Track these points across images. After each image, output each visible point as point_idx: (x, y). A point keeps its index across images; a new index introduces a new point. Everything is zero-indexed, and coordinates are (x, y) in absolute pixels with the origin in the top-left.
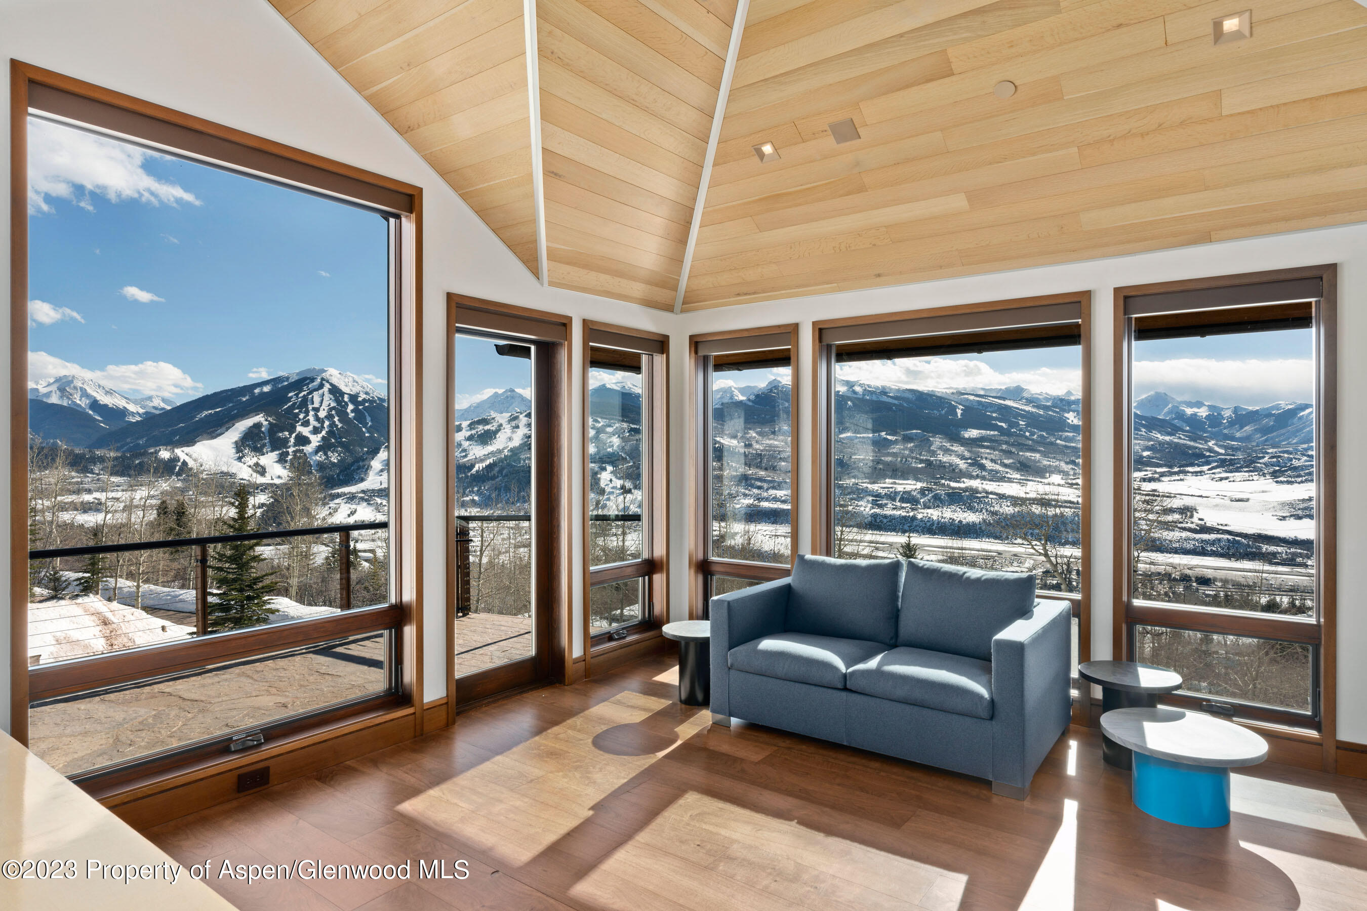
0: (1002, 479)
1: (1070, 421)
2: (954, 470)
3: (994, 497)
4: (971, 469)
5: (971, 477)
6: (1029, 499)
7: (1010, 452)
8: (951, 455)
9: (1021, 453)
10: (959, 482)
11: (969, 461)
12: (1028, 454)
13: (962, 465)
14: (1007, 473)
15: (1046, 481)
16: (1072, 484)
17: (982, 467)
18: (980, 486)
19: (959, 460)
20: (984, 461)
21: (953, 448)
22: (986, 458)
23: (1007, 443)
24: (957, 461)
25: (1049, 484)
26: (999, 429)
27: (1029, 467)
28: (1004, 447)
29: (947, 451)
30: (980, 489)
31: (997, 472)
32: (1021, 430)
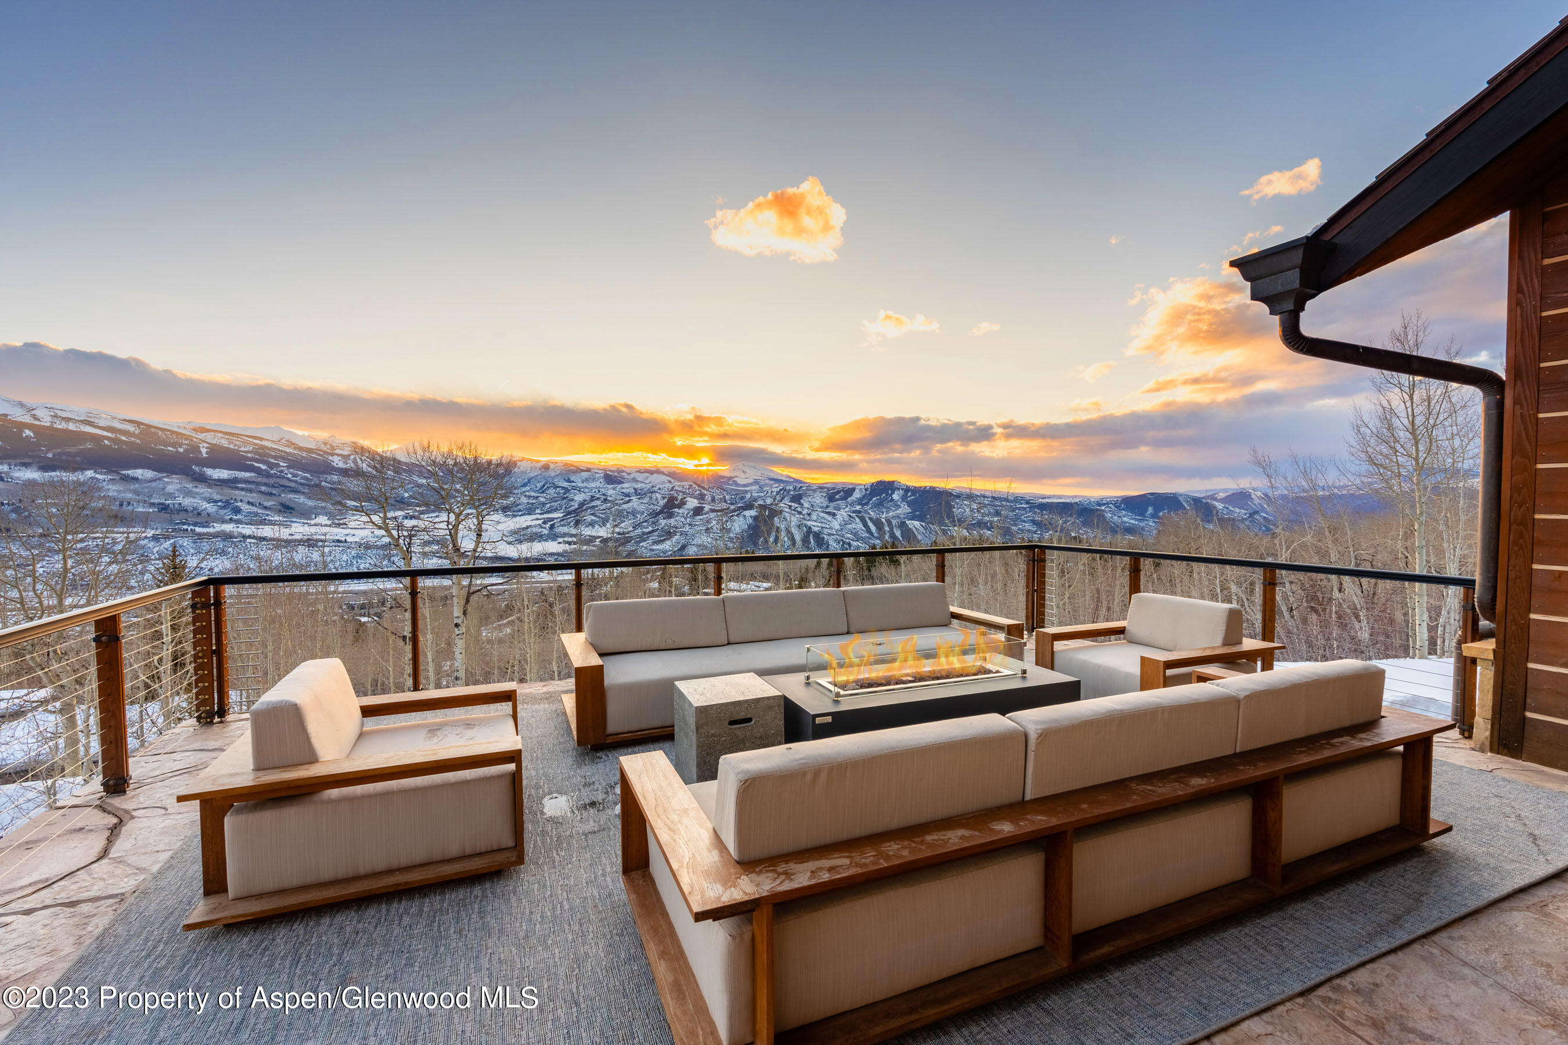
0: (263, 522)
1: (335, 464)
2: (199, 514)
3: (253, 541)
4: (222, 512)
5: (224, 522)
6: (295, 541)
7: (271, 494)
8: (195, 498)
9: (283, 495)
10: (207, 527)
11: (220, 504)
12: (291, 496)
13: (211, 508)
14: (268, 515)
15: (313, 522)
16: (340, 524)
17: (237, 511)
18: (235, 530)
19: (205, 503)
20: (239, 504)
21: (198, 490)
22: (241, 501)
23: (265, 484)
24: (205, 505)
25: (315, 525)
26: (258, 471)
27: (292, 509)
28: (263, 488)
29: (188, 494)
30: (236, 533)
31: (256, 514)
32: (282, 471)
